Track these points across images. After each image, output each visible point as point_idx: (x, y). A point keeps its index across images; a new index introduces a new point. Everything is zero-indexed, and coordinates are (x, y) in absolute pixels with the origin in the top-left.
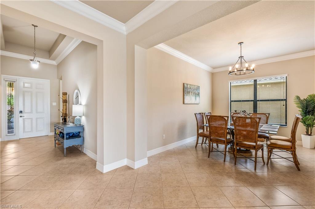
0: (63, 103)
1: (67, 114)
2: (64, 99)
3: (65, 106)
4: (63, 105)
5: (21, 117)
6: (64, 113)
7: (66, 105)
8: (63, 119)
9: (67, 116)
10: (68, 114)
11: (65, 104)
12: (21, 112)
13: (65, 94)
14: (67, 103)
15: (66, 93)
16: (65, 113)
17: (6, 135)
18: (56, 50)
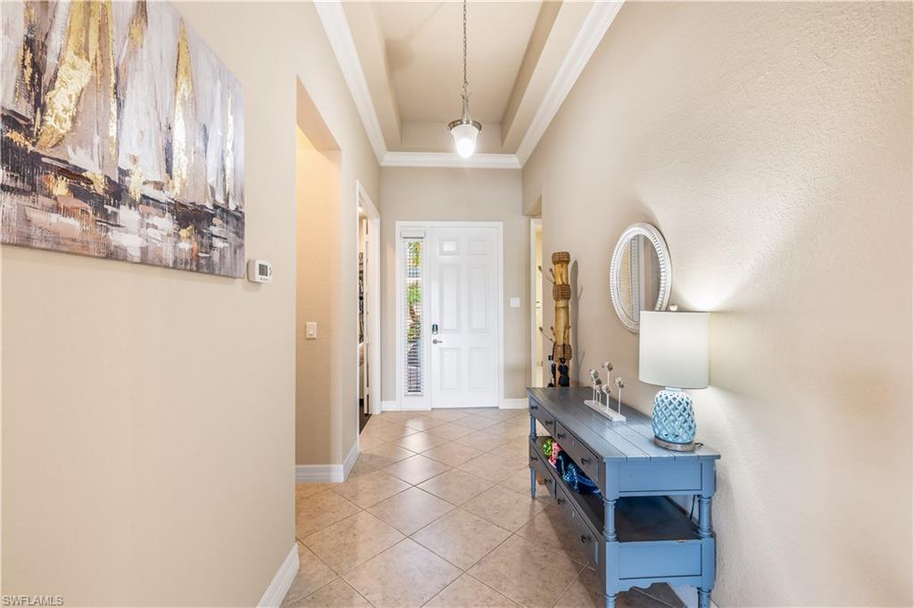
0: (557, 299)
1: (569, 346)
2: (559, 282)
3: (562, 314)
4: (557, 309)
5: (435, 342)
6: (562, 344)
7: (566, 308)
8: (554, 368)
9: (571, 357)
10: (573, 351)
11: (562, 303)
12: (435, 328)
13: (562, 259)
14: (569, 298)
15: (567, 255)
16: (564, 345)
17: (405, 395)
18: (528, 89)
